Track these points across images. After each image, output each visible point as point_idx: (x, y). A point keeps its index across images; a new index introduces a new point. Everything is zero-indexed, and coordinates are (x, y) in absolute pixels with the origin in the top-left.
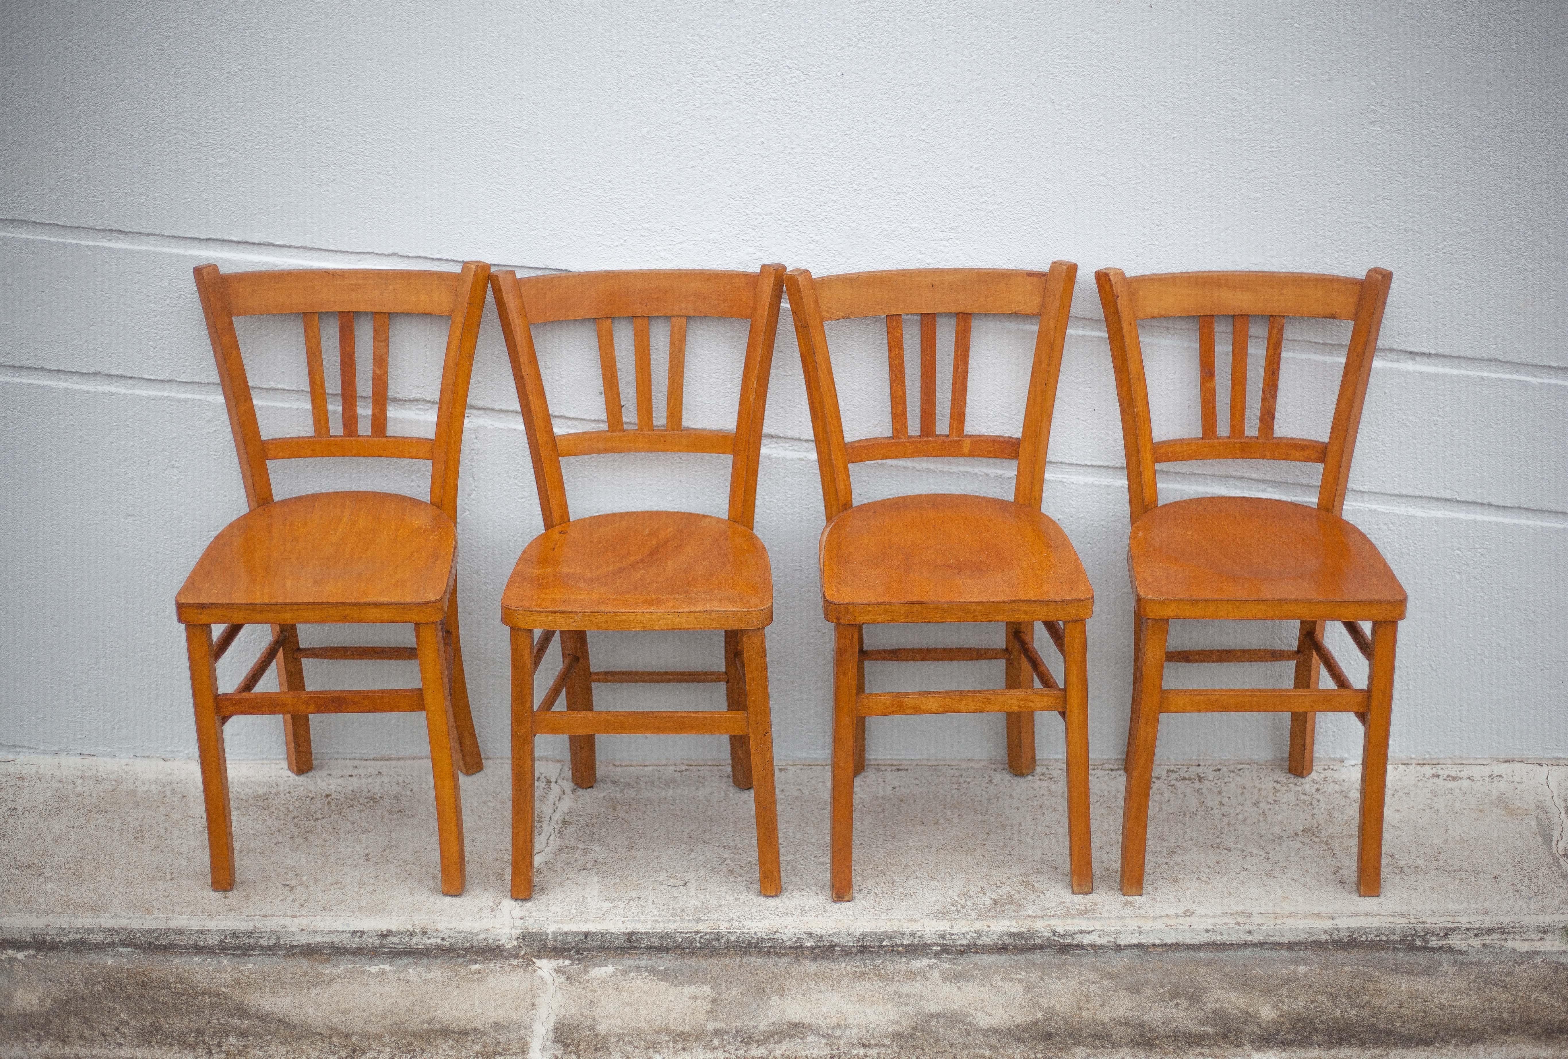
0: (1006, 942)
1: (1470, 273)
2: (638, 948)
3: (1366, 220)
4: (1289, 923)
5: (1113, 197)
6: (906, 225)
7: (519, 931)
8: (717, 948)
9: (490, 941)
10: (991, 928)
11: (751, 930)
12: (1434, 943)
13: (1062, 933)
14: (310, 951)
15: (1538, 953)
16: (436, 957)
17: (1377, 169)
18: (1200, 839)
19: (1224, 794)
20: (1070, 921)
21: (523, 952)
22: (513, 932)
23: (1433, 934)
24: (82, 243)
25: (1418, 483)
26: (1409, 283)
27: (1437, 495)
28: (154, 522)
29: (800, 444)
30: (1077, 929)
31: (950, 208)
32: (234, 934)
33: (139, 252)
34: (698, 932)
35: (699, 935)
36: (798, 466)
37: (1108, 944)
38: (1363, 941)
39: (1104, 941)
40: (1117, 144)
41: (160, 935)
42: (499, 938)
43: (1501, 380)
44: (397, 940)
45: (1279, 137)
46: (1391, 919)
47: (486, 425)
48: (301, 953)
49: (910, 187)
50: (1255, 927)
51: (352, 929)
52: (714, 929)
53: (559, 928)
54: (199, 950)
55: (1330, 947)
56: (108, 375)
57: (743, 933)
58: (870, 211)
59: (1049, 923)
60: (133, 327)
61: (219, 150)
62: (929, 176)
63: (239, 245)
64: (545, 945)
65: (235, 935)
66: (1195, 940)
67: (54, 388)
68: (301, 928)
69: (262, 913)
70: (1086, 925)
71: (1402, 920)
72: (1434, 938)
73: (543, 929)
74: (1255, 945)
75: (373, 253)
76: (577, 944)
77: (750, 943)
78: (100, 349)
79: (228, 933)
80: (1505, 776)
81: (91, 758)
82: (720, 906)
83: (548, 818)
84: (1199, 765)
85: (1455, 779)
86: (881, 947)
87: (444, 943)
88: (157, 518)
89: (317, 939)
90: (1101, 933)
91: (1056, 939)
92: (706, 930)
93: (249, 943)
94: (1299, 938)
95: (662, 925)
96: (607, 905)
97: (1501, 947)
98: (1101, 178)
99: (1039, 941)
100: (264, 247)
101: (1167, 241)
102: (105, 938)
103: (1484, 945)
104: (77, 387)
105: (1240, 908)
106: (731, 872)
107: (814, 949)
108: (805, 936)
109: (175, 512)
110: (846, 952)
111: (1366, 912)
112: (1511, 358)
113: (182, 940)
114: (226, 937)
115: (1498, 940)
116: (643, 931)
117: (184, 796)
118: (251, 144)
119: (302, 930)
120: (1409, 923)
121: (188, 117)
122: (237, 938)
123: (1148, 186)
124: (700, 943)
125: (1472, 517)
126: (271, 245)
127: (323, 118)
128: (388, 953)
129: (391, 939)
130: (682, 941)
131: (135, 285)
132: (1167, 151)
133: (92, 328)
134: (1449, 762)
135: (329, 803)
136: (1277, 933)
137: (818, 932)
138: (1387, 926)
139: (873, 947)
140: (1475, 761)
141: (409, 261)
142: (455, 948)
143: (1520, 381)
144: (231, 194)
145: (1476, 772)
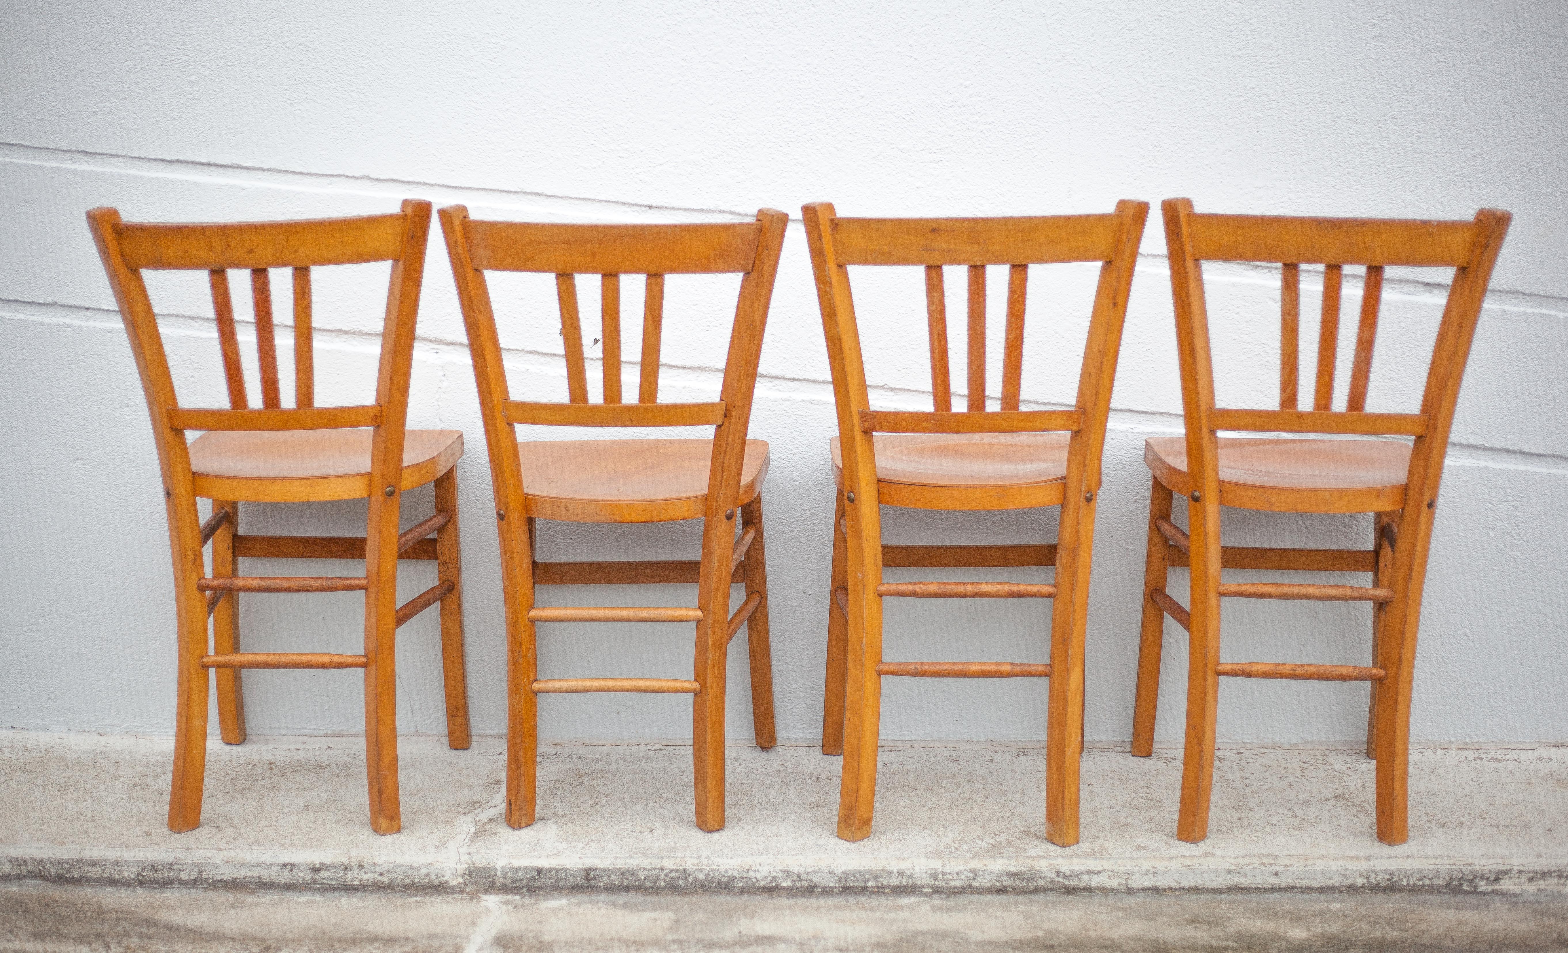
0: (1005, 883)
1: (1485, 197)
2: (596, 887)
4: (1321, 864)
6: (894, 146)
7: (464, 866)
8: (683, 888)
9: (433, 877)
10: (988, 867)
11: (722, 867)
12: (1483, 886)
13: (1067, 873)
14: (234, 885)
16: (372, 892)
17: (1382, 86)
19: (1246, 770)
20: (1075, 861)
21: (468, 890)
22: (459, 867)
23: (1482, 877)
24: (47, 164)
26: (1422, 208)
27: (1464, 441)
28: (104, 467)
29: (784, 382)
30: (1083, 868)
31: (940, 129)
32: (152, 865)
33: (103, 174)
34: (662, 869)
35: (664, 873)
37: (1119, 887)
38: (1403, 886)
39: (1114, 883)
40: (1111, 60)
41: (72, 866)
42: (442, 873)
43: (1524, 314)
44: (330, 875)
45: (1279, 52)
47: (454, 361)
48: (224, 887)
49: (898, 106)
50: (1282, 868)
51: (282, 860)
52: (681, 865)
53: (509, 864)
54: (113, 882)
55: (1368, 891)
56: (64, 306)
57: (712, 870)
59: (1052, 862)
61: (191, 67)
62: (918, 94)
63: (206, 168)
64: (493, 882)
65: (153, 868)
66: (1216, 883)
67: (8, 319)
69: (186, 846)
70: (1094, 865)
71: (1446, 862)
72: (1483, 883)
73: (492, 864)
74: (1283, 889)
75: (343, 175)
76: (528, 882)
77: (720, 883)
79: (145, 865)
80: (1555, 759)
81: (23, 731)
85: (1500, 760)
86: (865, 888)
87: (382, 879)
88: (108, 462)
89: (243, 872)
90: (1111, 873)
91: (1061, 880)
92: (671, 868)
93: (168, 876)
94: (1332, 881)
95: (622, 861)
96: (564, 845)
97: (1559, 891)
99: (1041, 883)
100: (231, 170)
102: (12, 869)
103: (1540, 890)
104: (32, 318)
105: (1266, 851)
107: (791, 890)
108: (781, 875)
109: (126, 456)
110: (827, 892)
111: (1406, 855)
112: (1534, 289)
113: (96, 872)
114: (143, 869)
115: (1556, 885)
116: (602, 867)
117: (117, 762)
118: (223, 61)
119: (227, 862)
121: (161, 32)
122: (156, 870)
123: (1144, 104)
124: (665, 881)
125: (1503, 466)
126: (239, 167)
127: (297, 33)
128: (319, 889)
129: (323, 874)
130: (645, 879)
132: (1163, 67)
133: (51, 254)
134: (1492, 746)
135: (271, 769)
136: (1308, 876)
137: (796, 870)
138: (1430, 867)
139: (856, 888)
140: (1521, 747)
141: (380, 185)
142: (394, 884)
143: (1545, 315)
144: (201, 113)
145: (1523, 755)
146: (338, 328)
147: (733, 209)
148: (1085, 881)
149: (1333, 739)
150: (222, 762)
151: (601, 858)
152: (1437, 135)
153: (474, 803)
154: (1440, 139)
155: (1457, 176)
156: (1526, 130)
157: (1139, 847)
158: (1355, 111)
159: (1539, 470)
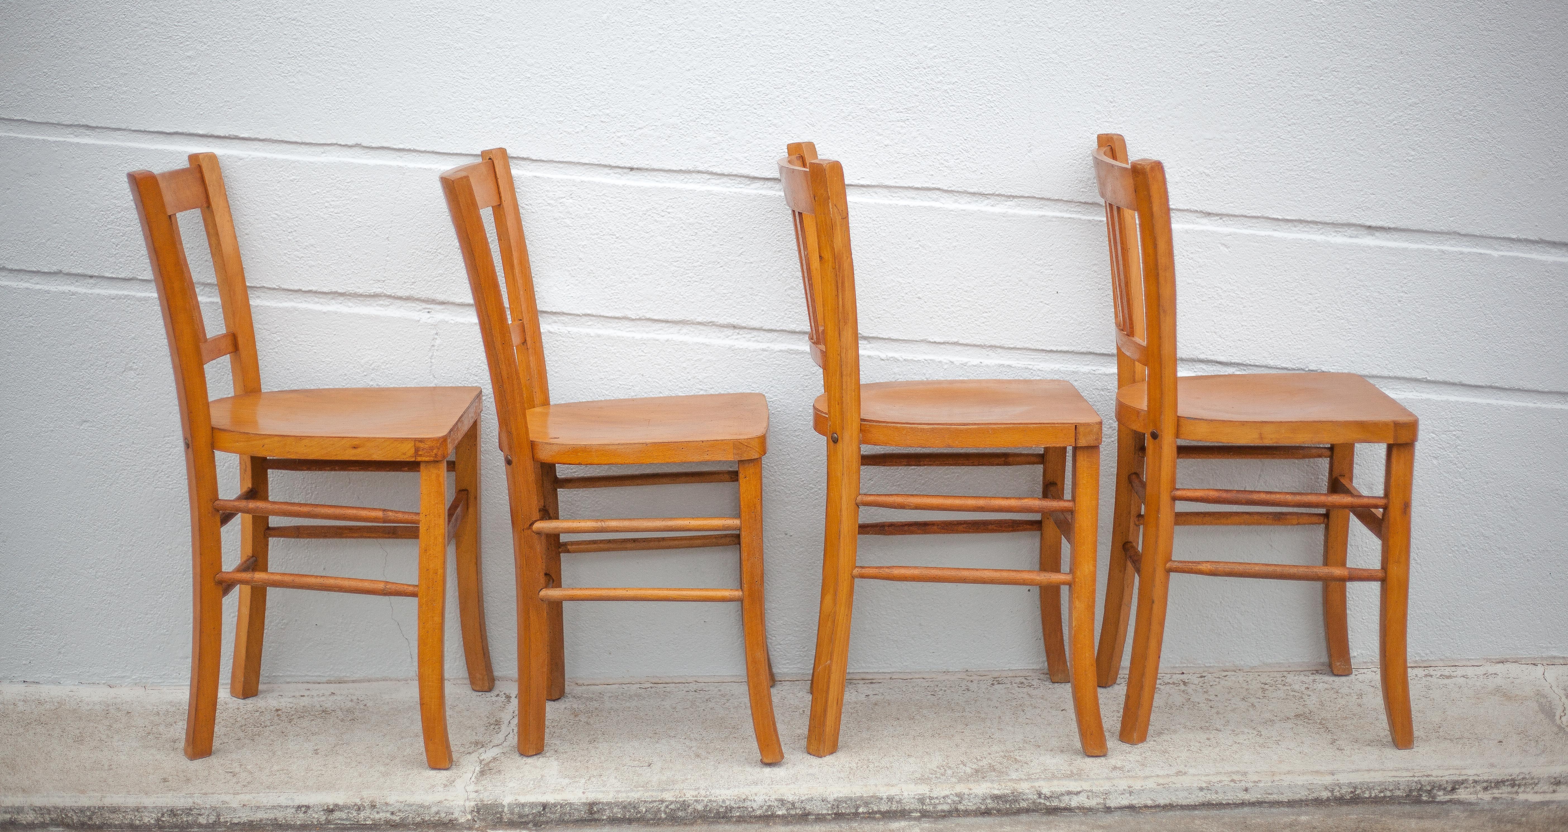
0: (990, 806)
1: (1422, 144)
2: (599, 820)
3: (1316, 92)
4: (1287, 780)
5: (1066, 74)
6: (863, 106)
7: (473, 804)
8: (683, 819)
9: (443, 815)
10: (973, 791)
11: (719, 797)
12: (1441, 796)
13: (1048, 794)
14: (251, 828)
15: (1553, 802)
17: (1323, 41)
18: (1188, 724)
19: (1210, 693)
20: (1055, 782)
23: (1440, 788)
24: (50, 139)
25: (1387, 362)
27: (1407, 375)
28: (109, 428)
29: (762, 334)
30: (1063, 789)
31: (906, 89)
32: (172, 811)
33: (104, 147)
34: (662, 801)
35: (664, 805)
36: (761, 357)
37: (1097, 806)
38: (1366, 798)
39: (1092, 803)
40: (1067, 21)
41: (94, 813)
42: (452, 811)
43: (1462, 253)
44: (344, 815)
45: (1225, 11)
46: (1394, 773)
47: (446, 320)
49: (866, 68)
50: (1252, 784)
51: (297, 802)
52: (680, 797)
53: (516, 800)
54: (133, 828)
55: (1332, 804)
56: (69, 274)
57: (710, 801)
58: (827, 93)
59: (1033, 784)
60: (96, 224)
61: (188, 43)
62: (884, 56)
63: (204, 139)
64: (501, 818)
65: (173, 812)
66: (1189, 800)
67: (15, 289)
68: (242, 803)
69: (203, 791)
70: (1073, 786)
71: (1405, 774)
72: (1441, 793)
73: (499, 801)
74: (1252, 804)
75: (336, 144)
76: (535, 817)
77: (718, 813)
78: (62, 247)
79: (165, 810)
80: (1500, 675)
81: (35, 685)
82: (687, 779)
83: (506, 722)
84: (1183, 673)
85: (1448, 677)
86: (856, 814)
87: (394, 818)
88: (113, 424)
89: (260, 815)
90: (1090, 794)
91: (1042, 801)
92: (671, 800)
93: (187, 821)
94: (1299, 796)
95: (624, 795)
96: (567, 781)
97: (1512, 799)
98: (1053, 56)
99: (1024, 805)
100: (229, 141)
101: (1121, 118)
102: (36, 818)
103: (1494, 798)
104: (38, 287)
105: (1235, 769)
106: (698, 756)
107: (786, 818)
108: (776, 804)
111: (1367, 769)
112: (1470, 230)
113: (117, 819)
114: (163, 815)
115: (1509, 793)
116: (605, 801)
117: (128, 713)
118: (219, 37)
119: (244, 805)
121: (159, 10)
122: (175, 815)
123: (1099, 62)
124: (666, 813)
125: (1444, 397)
126: (236, 138)
127: (290, 9)
129: (337, 814)
130: (646, 811)
131: (100, 181)
132: (1116, 27)
133: (55, 225)
134: (1441, 664)
135: (278, 715)
136: (1275, 791)
137: (791, 799)
138: (1391, 780)
139: (848, 815)
140: (1468, 664)
141: (372, 152)
142: (405, 822)
143: (1481, 254)
144: (199, 86)
145: (1470, 671)
146: (334, 290)
147: (710, 169)
148: (1065, 801)
149: (1291, 661)
150: (231, 710)
151: (604, 792)
152: (1376, 86)
153: (476, 743)
154: (1378, 90)
155: (1395, 124)
156: (1459, 80)
157: (1115, 768)
158: (1298, 65)
159: (1479, 401)
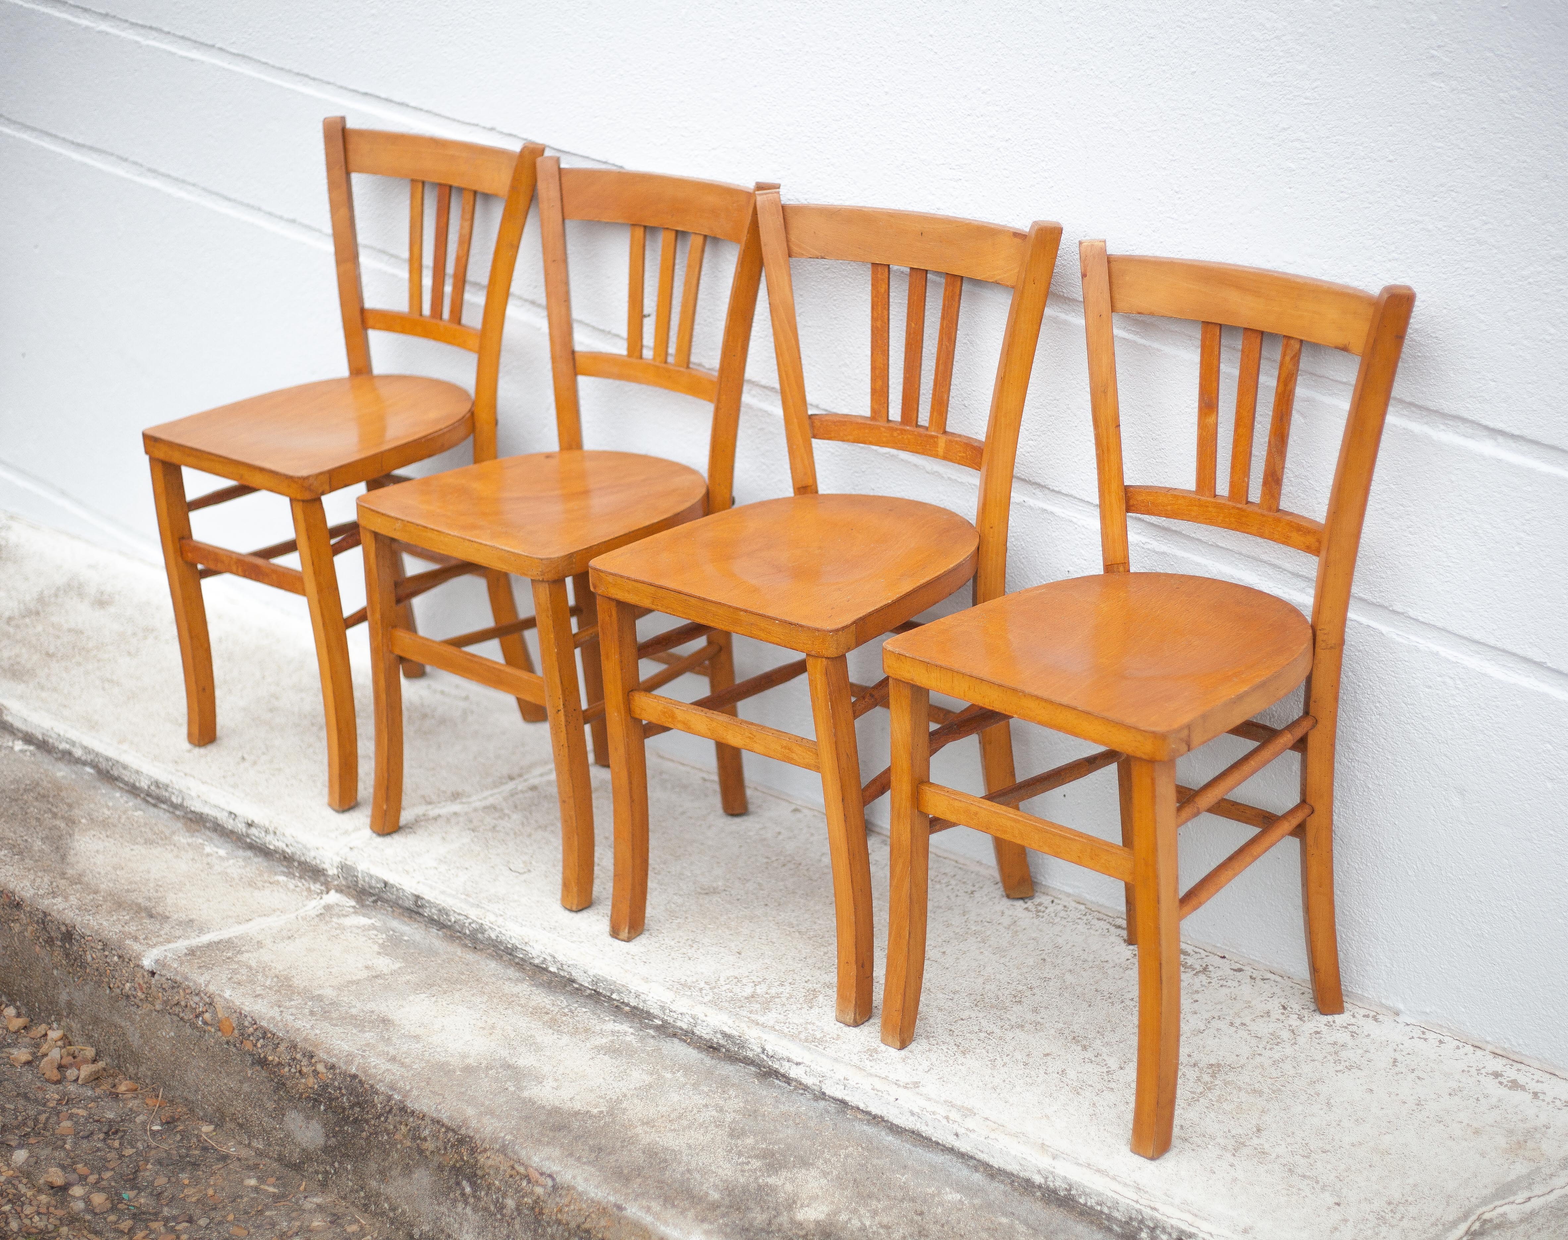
0: (720, 1043)
2: (420, 915)
7: (343, 862)
8: (479, 942)
10: (708, 1019)
13: (770, 1053)
14: (198, 820)
19: (1197, 995)
20: (789, 1044)
21: (330, 883)
22: (337, 859)
23: (1163, 1230)
27: (1520, 652)
30: (786, 1054)
34: (469, 917)
35: (468, 921)
37: (813, 1088)
38: (1079, 1205)
39: (809, 1081)
42: (324, 860)
46: (1119, 1188)
50: (963, 1131)
51: (231, 808)
52: (481, 919)
53: (368, 869)
55: (1042, 1196)
58: (882, 133)
59: (765, 1037)
62: (938, 96)
63: (385, 103)
64: (357, 882)
66: (900, 1121)
70: (798, 1055)
73: (356, 865)
74: (960, 1155)
76: (379, 892)
77: (506, 948)
85: (1516, 1087)
86: (610, 1000)
87: (287, 850)
90: (808, 1070)
91: (765, 1058)
92: (475, 919)
94: (1012, 1168)
95: (445, 900)
96: (432, 865)
99: (748, 1054)
107: (557, 978)
108: (550, 958)
110: (583, 994)
116: (427, 898)
120: (1137, 1202)
124: (469, 931)
129: (253, 831)
136: (986, 1150)
137: (560, 959)
138: (1110, 1194)
139: (604, 997)
148: (785, 1068)
151: (433, 888)
154: (1511, 228)
158: (1405, 175)
